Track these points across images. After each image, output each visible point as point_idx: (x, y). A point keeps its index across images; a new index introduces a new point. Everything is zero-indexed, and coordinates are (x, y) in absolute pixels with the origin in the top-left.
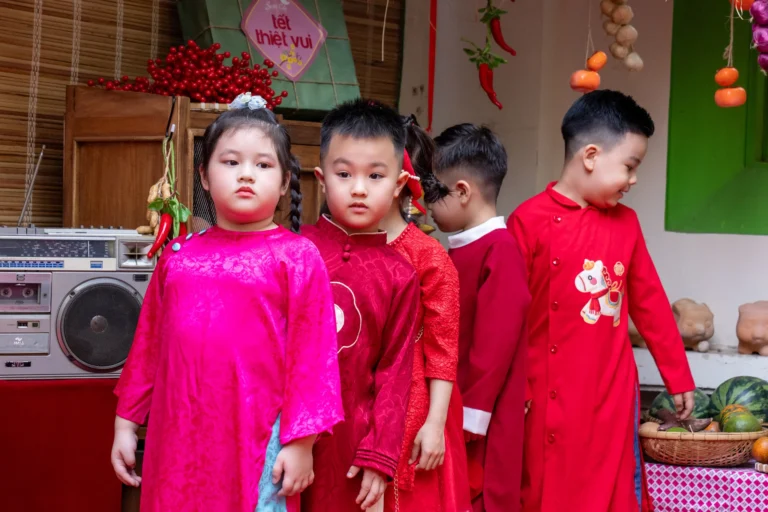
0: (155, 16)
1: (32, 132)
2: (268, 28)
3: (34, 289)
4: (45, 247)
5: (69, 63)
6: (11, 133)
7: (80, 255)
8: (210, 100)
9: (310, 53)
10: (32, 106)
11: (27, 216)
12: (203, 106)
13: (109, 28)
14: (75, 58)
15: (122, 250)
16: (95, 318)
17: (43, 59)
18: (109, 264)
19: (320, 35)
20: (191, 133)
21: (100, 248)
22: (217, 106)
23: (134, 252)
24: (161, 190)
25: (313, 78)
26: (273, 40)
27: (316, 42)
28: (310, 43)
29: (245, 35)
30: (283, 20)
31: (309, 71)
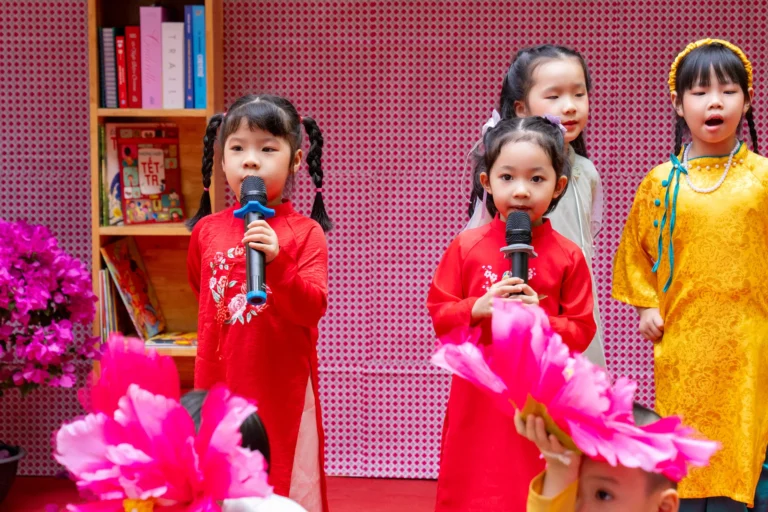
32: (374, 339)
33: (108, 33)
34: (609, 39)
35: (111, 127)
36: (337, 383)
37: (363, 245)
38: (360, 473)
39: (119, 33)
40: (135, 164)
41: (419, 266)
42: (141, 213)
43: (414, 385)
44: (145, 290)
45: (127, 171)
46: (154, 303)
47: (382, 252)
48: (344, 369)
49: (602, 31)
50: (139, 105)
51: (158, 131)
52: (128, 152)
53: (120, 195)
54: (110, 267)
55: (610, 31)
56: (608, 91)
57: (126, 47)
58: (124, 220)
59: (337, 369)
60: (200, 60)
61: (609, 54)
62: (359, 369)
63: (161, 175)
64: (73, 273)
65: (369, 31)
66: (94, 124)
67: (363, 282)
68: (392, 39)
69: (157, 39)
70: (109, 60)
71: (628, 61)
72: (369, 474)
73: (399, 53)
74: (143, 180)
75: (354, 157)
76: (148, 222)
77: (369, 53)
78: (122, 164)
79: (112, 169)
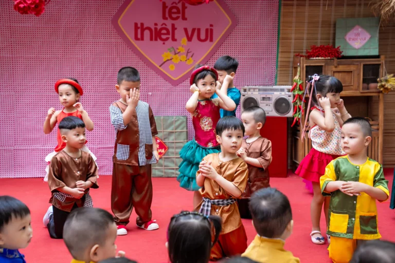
0: (331, 36)
1: (291, 65)
3: (269, 98)
4: (272, 90)
5: (303, 50)
6: (285, 66)
7: (278, 91)
8: (316, 57)
9: (365, 42)
10: (291, 60)
11: (290, 83)
12: (314, 58)
13: (316, 41)
14: (304, 48)
15: (286, 90)
16: (284, 104)
17: (294, 49)
18: (283, 93)
20: (305, 65)
21: (282, 90)
22: (317, 58)
23: (289, 91)
24: (297, 78)
25: (364, 48)
26: (353, 39)
27: (367, 39)
28: (365, 39)
29: (346, 40)
30: (358, 34)
31: (364, 46)
32: (16, 139)
34: (80, 56)
36: (6, 152)
37: (12, 113)
38: (13, 177)
41: (29, 119)
43: (29, 152)
47: (18, 115)
48: (8, 148)
49: (78, 54)
55: (80, 54)
56: (81, 70)
59: (6, 148)
61: (80, 60)
62: (12, 148)
65: (11, 53)
67: (13, 123)
68: (18, 55)
71: (86, 62)
72: (16, 177)
73: (20, 59)
75: (8, 89)
77: (11, 59)
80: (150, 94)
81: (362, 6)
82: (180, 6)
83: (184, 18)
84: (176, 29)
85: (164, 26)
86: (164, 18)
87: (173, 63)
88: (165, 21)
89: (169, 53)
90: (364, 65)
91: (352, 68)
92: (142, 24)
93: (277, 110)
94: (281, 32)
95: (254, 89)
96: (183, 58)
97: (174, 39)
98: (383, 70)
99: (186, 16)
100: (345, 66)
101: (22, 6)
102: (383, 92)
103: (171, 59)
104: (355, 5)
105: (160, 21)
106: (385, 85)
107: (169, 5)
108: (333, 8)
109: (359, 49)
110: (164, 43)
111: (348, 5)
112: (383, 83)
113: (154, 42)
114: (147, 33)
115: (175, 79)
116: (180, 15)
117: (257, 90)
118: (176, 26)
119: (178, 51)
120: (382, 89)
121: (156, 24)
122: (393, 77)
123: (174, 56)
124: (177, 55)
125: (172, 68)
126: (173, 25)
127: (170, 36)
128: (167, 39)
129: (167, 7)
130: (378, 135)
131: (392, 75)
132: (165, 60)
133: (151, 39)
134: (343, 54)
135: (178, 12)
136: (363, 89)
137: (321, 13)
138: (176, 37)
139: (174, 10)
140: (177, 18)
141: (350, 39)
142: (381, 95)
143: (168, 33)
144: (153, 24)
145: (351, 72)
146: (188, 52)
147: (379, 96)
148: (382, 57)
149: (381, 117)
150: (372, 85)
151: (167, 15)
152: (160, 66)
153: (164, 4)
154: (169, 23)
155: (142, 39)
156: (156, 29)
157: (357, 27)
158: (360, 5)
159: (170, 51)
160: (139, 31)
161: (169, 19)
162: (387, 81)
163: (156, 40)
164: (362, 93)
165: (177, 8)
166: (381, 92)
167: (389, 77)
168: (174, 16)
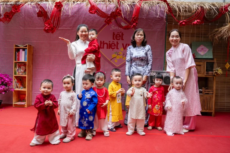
2: (200, 50)
4: (162, 72)
7: (165, 73)
9: (206, 52)
16: (168, 79)
19: (207, 50)
25: (205, 55)
26: (200, 51)
27: (207, 51)
28: (206, 51)
29: (197, 51)
30: (203, 49)
31: (205, 54)
33: (17, 52)
35: (17, 64)
39: (18, 52)
40: (20, 68)
42: (21, 74)
44: (22, 83)
45: (19, 69)
46: (23, 84)
50: (19, 61)
51: (24, 64)
52: (19, 66)
53: (18, 72)
54: (16, 80)
57: (18, 54)
58: (18, 74)
60: (26, 55)
63: (24, 69)
64: (6, 80)
66: (14, 63)
69: (22, 53)
70: (17, 55)
74: (21, 70)
76: (21, 75)
78: (19, 68)
79: (17, 68)
80: (106, 72)
81: (203, 37)
82: (121, 34)
83: (122, 39)
84: (119, 44)
85: (113, 42)
86: (114, 39)
87: (116, 59)
88: (114, 41)
89: (115, 54)
90: (207, 62)
91: (201, 63)
92: (104, 42)
93: (165, 82)
94: (166, 47)
95: (154, 72)
96: (121, 57)
97: (117, 48)
98: (215, 65)
99: (123, 39)
100: (197, 62)
101: (46, 29)
102: (216, 76)
103: (116, 57)
104: (199, 37)
105: (112, 40)
106: (217, 72)
107: (116, 33)
108: (190, 37)
109: (203, 55)
110: (113, 50)
111: (196, 37)
112: (217, 71)
113: (108, 49)
114: (105, 45)
115: (117, 66)
116: (121, 38)
117: (155, 72)
118: (119, 43)
119: (119, 53)
120: (215, 74)
121: (110, 42)
122: (220, 69)
123: (117, 56)
124: (118, 55)
125: (116, 61)
126: (117, 42)
127: (116, 47)
128: (114, 48)
129: (115, 34)
130: (213, 96)
131: (219, 68)
132: (113, 57)
133: (107, 48)
134: (196, 57)
135: (120, 37)
136: (206, 74)
137: (184, 40)
138: (118, 48)
139: (118, 36)
140: (119, 39)
141: (199, 51)
142: (214, 77)
143: (115, 46)
144: (108, 42)
145: (201, 65)
146: (123, 54)
147: (213, 78)
148: (215, 59)
149: (214, 88)
150: (210, 72)
151: (115, 38)
152: (111, 60)
153: (114, 33)
154: (115, 41)
155: (103, 48)
156: (109, 44)
157: (202, 46)
158: (202, 37)
159: (116, 54)
160: (102, 44)
161: (116, 39)
162: (217, 70)
163: (109, 48)
164: (205, 76)
165: (120, 35)
166: (215, 76)
167: (218, 69)
168: (118, 38)
